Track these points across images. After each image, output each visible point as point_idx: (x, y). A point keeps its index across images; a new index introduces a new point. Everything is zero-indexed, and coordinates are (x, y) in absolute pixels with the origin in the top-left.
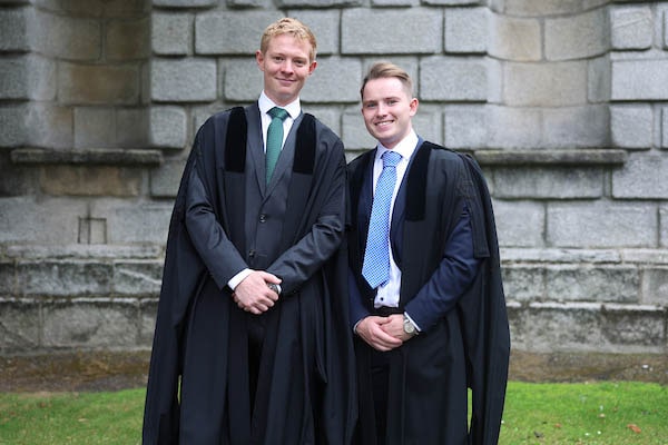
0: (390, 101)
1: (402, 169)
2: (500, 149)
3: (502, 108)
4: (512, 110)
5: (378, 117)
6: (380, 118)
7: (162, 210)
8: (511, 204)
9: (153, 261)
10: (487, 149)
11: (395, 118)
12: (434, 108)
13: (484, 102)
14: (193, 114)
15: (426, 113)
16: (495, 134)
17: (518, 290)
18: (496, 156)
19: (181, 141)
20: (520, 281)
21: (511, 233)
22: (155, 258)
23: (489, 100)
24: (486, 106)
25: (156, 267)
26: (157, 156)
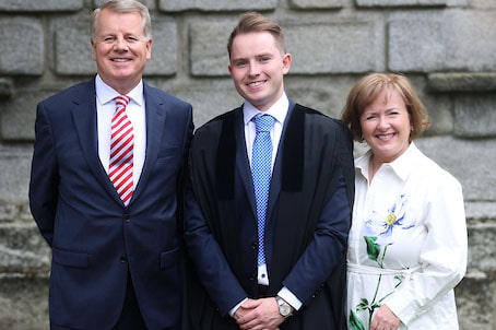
0: (263, 58)
1: (276, 134)
2: (465, 70)
3: (468, 13)
4: (482, 14)
5: (250, 77)
6: (251, 78)
7: (16, 157)
8: (475, 143)
9: (8, 225)
10: (446, 70)
11: (268, 77)
12: (375, 17)
13: (442, 7)
14: (52, 28)
15: (365, 23)
16: (457, 48)
17: (483, 257)
18: (457, 80)
19: (38, 65)
20: (486, 245)
21: (475, 184)
22: (9, 221)
23: (449, 4)
24: (446, 12)
25: (12, 233)
26: (7, 86)
